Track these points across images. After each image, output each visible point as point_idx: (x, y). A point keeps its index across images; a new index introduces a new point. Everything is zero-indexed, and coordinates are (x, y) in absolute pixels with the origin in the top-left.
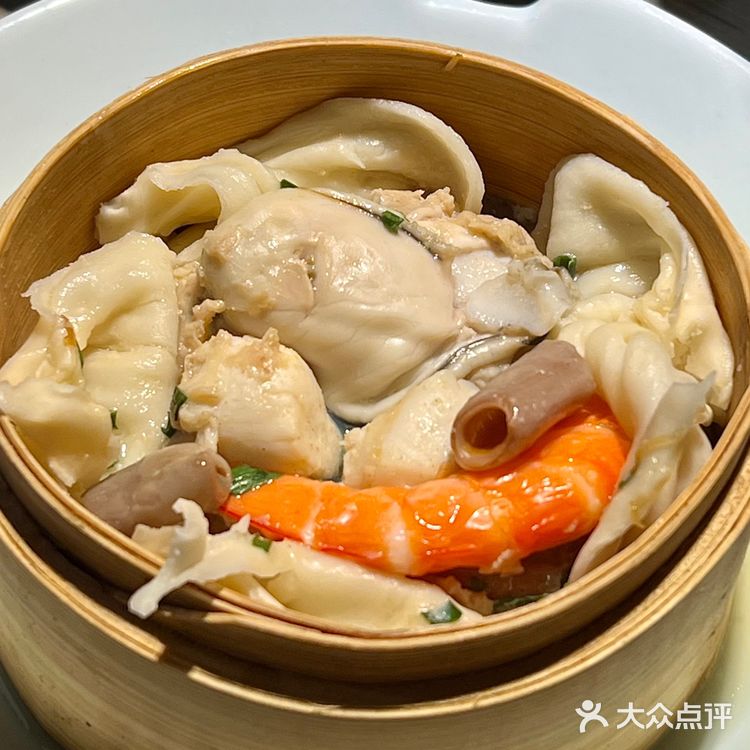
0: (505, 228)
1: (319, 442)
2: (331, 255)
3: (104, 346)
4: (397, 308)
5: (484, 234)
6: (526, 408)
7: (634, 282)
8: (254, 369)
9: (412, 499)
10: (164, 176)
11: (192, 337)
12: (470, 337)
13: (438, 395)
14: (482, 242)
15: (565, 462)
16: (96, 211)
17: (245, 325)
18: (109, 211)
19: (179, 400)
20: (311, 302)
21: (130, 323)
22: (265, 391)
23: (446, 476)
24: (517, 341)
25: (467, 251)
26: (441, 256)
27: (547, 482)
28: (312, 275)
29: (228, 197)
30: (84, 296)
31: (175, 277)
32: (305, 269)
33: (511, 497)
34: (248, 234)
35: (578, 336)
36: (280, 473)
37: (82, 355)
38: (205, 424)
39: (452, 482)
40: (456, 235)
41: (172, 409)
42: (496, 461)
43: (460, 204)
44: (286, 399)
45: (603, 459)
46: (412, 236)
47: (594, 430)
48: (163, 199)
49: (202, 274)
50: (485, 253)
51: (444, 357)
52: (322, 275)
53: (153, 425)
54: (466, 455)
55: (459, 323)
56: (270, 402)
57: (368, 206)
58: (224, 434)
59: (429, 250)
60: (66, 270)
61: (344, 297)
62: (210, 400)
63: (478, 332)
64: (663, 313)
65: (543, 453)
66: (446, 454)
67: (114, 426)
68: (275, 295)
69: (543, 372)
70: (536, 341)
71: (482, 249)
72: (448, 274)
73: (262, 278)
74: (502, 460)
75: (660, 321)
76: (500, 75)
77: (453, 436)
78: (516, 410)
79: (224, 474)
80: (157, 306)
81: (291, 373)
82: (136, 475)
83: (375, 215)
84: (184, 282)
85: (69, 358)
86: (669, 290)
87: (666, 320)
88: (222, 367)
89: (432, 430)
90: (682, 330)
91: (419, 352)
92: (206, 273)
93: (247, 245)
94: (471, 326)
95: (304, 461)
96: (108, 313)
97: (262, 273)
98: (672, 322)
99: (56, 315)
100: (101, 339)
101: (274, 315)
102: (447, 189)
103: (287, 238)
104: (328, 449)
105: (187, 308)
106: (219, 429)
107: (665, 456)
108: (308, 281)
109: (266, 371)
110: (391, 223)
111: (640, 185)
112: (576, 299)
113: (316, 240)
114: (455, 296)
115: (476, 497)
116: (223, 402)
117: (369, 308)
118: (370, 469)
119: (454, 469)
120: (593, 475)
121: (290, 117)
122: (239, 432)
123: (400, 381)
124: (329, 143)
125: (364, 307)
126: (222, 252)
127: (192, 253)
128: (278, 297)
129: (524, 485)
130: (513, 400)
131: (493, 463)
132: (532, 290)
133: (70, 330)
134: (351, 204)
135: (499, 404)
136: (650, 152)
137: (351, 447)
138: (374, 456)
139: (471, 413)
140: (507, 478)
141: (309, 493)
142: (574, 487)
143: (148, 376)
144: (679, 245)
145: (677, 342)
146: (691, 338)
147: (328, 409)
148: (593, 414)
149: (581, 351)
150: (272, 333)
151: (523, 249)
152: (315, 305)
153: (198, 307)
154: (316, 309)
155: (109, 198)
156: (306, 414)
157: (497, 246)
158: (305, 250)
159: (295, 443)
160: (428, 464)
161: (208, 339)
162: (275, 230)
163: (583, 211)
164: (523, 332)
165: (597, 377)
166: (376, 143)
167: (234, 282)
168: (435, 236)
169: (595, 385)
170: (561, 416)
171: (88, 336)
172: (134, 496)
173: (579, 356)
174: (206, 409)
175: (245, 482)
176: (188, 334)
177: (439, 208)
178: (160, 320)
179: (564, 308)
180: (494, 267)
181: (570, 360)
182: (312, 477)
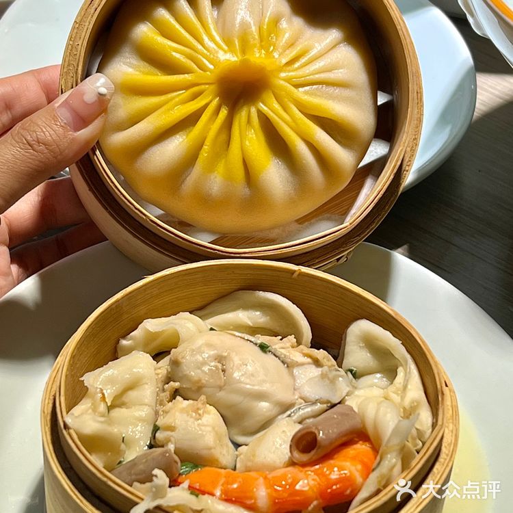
0: (321, 354)
1: (224, 452)
2: (233, 361)
3: (120, 406)
4: (266, 387)
5: (310, 356)
6: (326, 432)
7: (385, 381)
8: (194, 414)
9: (270, 476)
10: (151, 325)
11: (163, 400)
12: (301, 404)
13: (285, 429)
14: (309, 360)
15: (345, 461)
16: (118, 342)
17: (189, 394)
18: (124, 342)
19: (156, 429)
20: (222, 384)
21: (132, 395)
22: (199, 425)
23: (287, 467)
24: (325, 406)
25: (302, 364)
26: (289, 365)
27: (336, 469)
28: (223, 371)
29: (183, 334)
30: (111, 381)
31: (156, 374)
32: (220, 367)
33: (318, 475)
34: (193, 351)
35: (355, 403)
36: (205, 466)
37: (109, 408)
38: (168, 440)
39: (290, 469)
40: (297, 356)
41: (152, 434)
42: (312, 458)
43: (299, 343)
44: (209, 429)
45: (365, 460)
46: (275, 355)
47: (361, 448)
48: (152, 337)
49: (169, 370)
50: (311, 366)
51: (289, 413)
52: (229, 371)
53: (142, 444)
54: (297, 455)
55: (296, 397)
56: (201, 430)
57: (253, 340)
58: (177, 446)
59: (283, 362)
60: (101, 369)
61: (239, 382)
62: (171, 428)
63: (306, 402)
64: (398, 394)
65: (336, 456)
66: (287, 457)
67: (123, 441)
68: (205, 379)
69: (335, 416)
70: (333, 406)
71: (309, 364)
72: (292, 375)
73: (199, 371)
74: (314, 458)
75: (397, 399)
76: (320, 280)
77: (291, 446)
78: (321, 432)
79: (177, 463)
80: (146, 386)
81: (212, 417)
82: (133, 463)
83: (256, 344)
84: (160, 376)
85: (102, 408)
86: (400, 383)
87: (399, 398)
88: (177, 414)
89: (281, 445)
90: (407, 402)
91: (275, 411)
92: (172, 369)
93: (192, 355)
94: (301, 398)
95: (217, 460)
96: (122, 388)
97: (199, 369)
98: (403, 398)
99: (97, 388)
100: (118, 402)
101: (204, 389)
102: (293, 336)
103: (212, 353)
104: (229, 457)
105: (161, 387)
106: (175, 443)
107: (394, 454)
108: (222, 373)
109: (200, 415)
110: (263, 348)
111: (388, 333)
112: (356, 388)
113: (226, 354)
114: (295, 385)
115: (301, 475)
116: (177, 430)
117: (251, 387)
118: (249, 464)
119: (292, 463)
120: (359, 467)
121: (215, 300)
122: (185, 445)
123: (266, 424)
124: (235, 313)
125: (248, 386)
126: (180, 358)
127: (165, 362)
128: (207, 381)
129: (325, 470)
130: (320, 428)
131: (310, 459)
132: (333, 381)
133: (103, 394)
134: (244, 338)
135: (313, 430)
136: (392, 317)
137: (241, 454)
138: (252, 458)
139: (299, 435)
140: (317, 467)
141: (219, 475)
142: (350, 472)
143: (141, 420)
144: (406, 362)
145: (404, 409)
146: (411, 407)
147: (230, 439)
148: (361, 440)
149: (356, 410)
150: (203, 398)
151: (330, 364)
152: (225, 385)
153: (167, 386)
154: (225, 387)
155: (124, 337)
156: (219, 438)
157: (317, 363)
158: (220, 359)
159: (213, 451)
160: (278, 461)
161: (171, 401)
162: (206, 349)
163: (360, 347)
164: (328, 402)
165: (363, 422)
166: (258, 313)
167: (185, 373)
168: (285, 355)
169: (362, 426)
170: (344, 439)
171: (112, 399)
172: (133, 472)
173: (354, 411)
174: (168, 433)
175: (187, 469)
176: (161, 398)
177: (288, 345)
178: (148, 393)
179: (348, 389)
180: (315, 372)
181: (350, 412)
182: (221, 468)
